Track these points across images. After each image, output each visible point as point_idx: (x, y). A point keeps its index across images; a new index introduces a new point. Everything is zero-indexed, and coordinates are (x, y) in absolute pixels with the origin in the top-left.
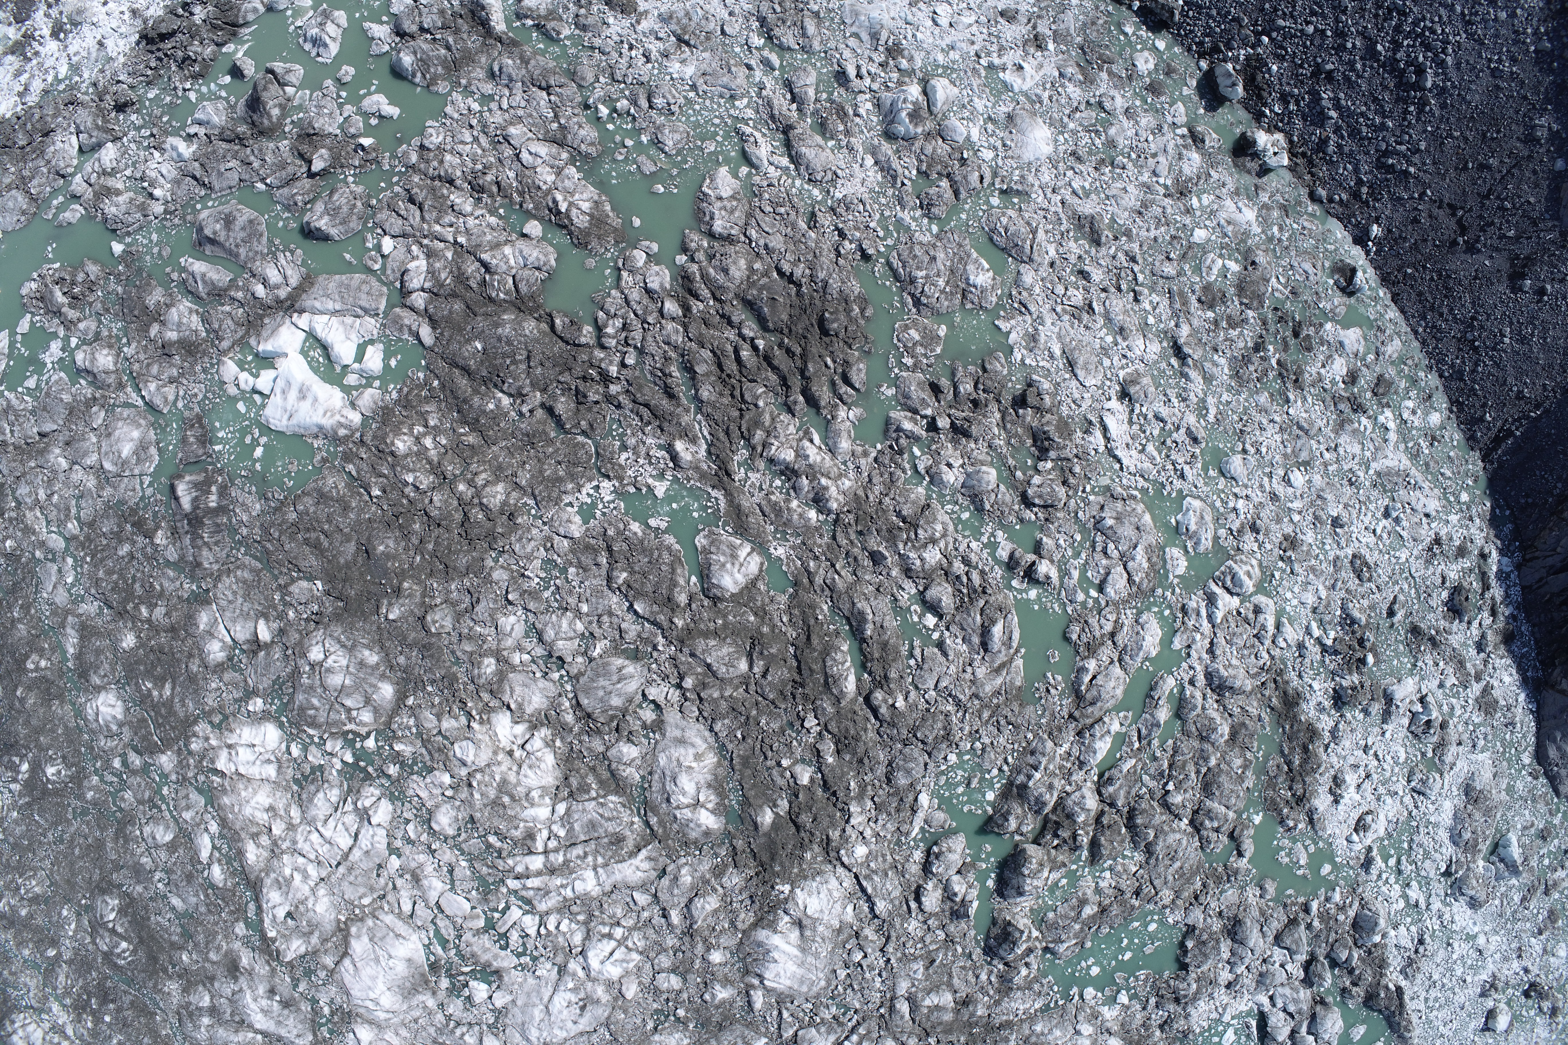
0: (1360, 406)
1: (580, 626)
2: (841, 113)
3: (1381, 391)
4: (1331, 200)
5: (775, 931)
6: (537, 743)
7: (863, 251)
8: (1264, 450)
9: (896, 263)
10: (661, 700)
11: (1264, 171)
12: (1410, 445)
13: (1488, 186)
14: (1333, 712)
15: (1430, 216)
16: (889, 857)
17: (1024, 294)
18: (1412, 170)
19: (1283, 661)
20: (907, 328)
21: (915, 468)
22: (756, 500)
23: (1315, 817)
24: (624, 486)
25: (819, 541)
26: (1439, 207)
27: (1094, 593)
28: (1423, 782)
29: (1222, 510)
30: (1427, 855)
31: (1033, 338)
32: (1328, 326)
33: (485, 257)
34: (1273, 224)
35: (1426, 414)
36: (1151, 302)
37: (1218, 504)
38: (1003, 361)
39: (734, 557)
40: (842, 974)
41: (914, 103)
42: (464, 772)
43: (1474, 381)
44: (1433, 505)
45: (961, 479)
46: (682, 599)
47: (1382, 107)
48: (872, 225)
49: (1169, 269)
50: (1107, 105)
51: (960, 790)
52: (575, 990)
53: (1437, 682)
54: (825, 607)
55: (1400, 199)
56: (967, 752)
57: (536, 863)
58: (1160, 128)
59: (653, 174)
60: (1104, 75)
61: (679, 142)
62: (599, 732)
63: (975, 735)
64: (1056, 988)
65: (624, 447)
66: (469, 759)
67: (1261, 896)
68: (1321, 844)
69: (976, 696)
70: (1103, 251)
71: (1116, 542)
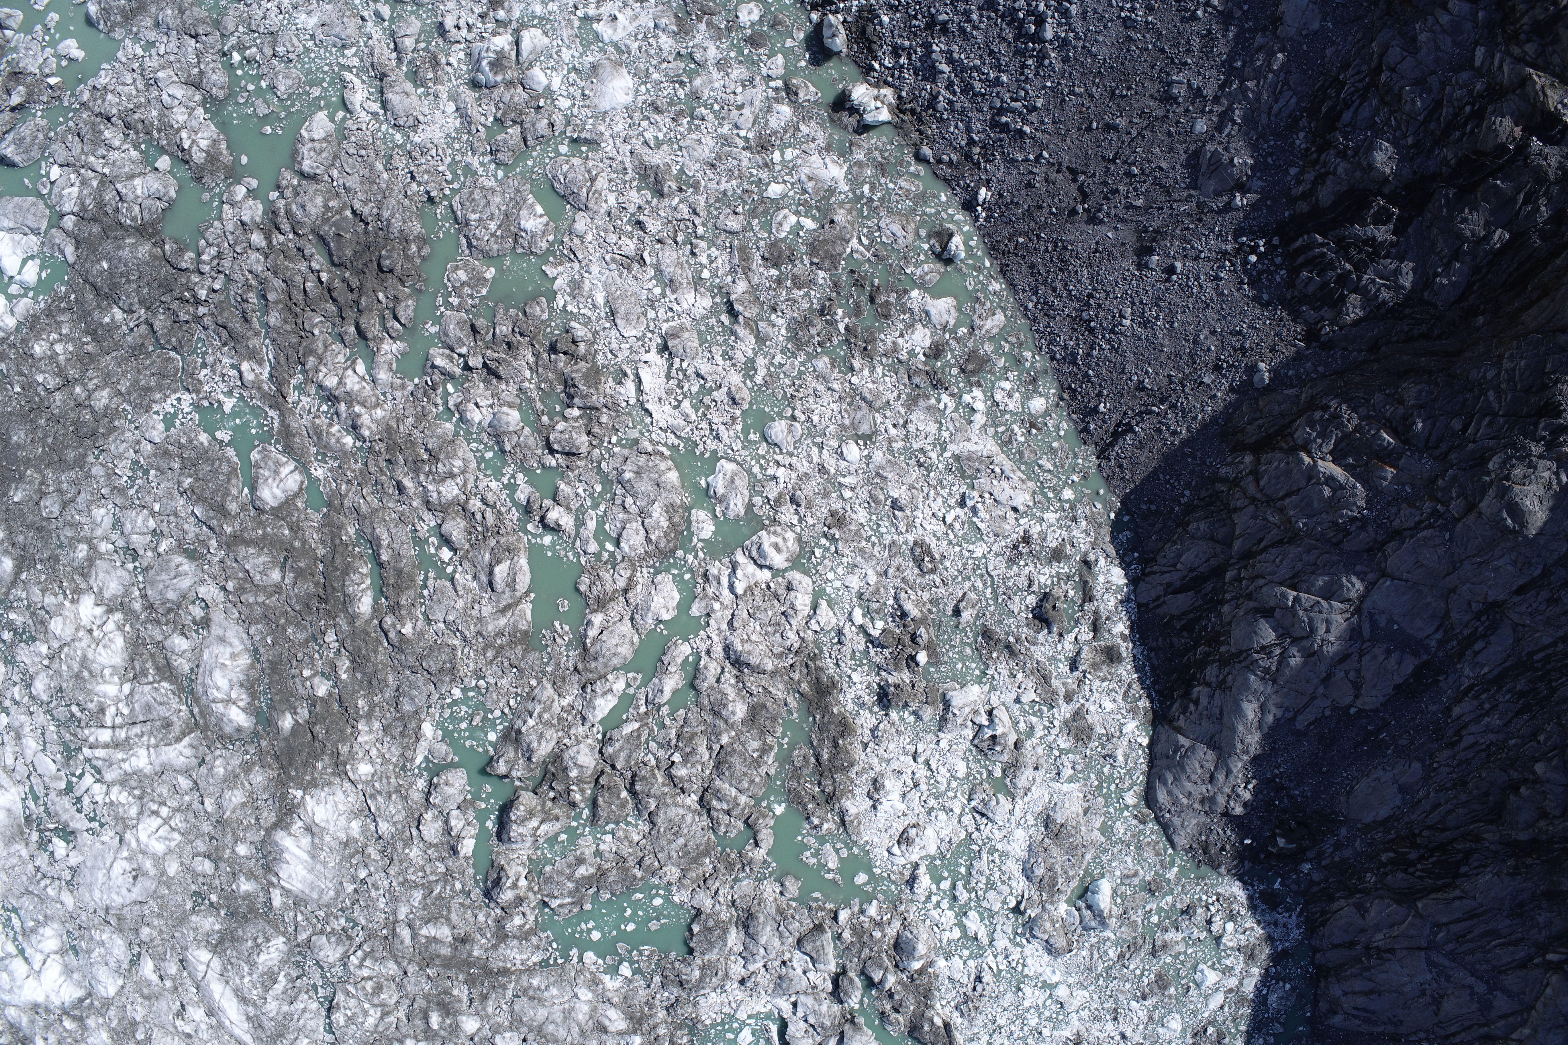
0: (939, 381)
1: (152, 523)
2: (435, 63)
3: (970, 367)
4: (939, 161)
5: (290, 834)
6: (110, 626)
7: (428, 193)
8: (816, 419)
9: (456, 206)
10: (208, 599)
11: (864, 128)
12: (1001, 429)
13: (1114, 149)
14: (876, 709)
15: (1047, 181)
16: (393, 780)
17: (577, 241)
18: (1027, 129)
19: (818, 645)
20: (457, 268)
21: (446, 403)
22: (304, 422)
23: (847, 819)
24: (200, 399)
25: (353, 466)
26: (1058, 171)
27: (610, 547)
28: (985, 803)
29: (760, 476)
30: (991, 885)
31: (576, 286)
32: (915, 293)
33: (119, 186)
34: (864, 182)
35: (1026, 398)
36: (709, 256)
37: (756, 470)
38: (545, 305)
39: (276, 472)
40: (350, 888)
41: (497, 53)
42: (56, 644)
43: (1089, 366)
44: (1022, 499)
45: (488, 419)
46: (233, 507)
47: (998, 60)
48: (440, 169)
49: (733, 224)
50: (698, 56)
51: (464, 725)
52: (129, 859)
53: (1013, 696)
54: (351, 530)
55: (1013, 161)
56: (472, 690)
57: (105, 735)
58: (752, 81)
59: (266, 116)
60: (702, 27)
61: (290, 87)
62: (158, 622)
63: (479, 674)
64: (555, 945)
65: (204, 365)
66: (58, 632)
67: (781, 893)
68: (855, 850)
69: (479, 633)
70: (665, 202)
71: (634, 496)
